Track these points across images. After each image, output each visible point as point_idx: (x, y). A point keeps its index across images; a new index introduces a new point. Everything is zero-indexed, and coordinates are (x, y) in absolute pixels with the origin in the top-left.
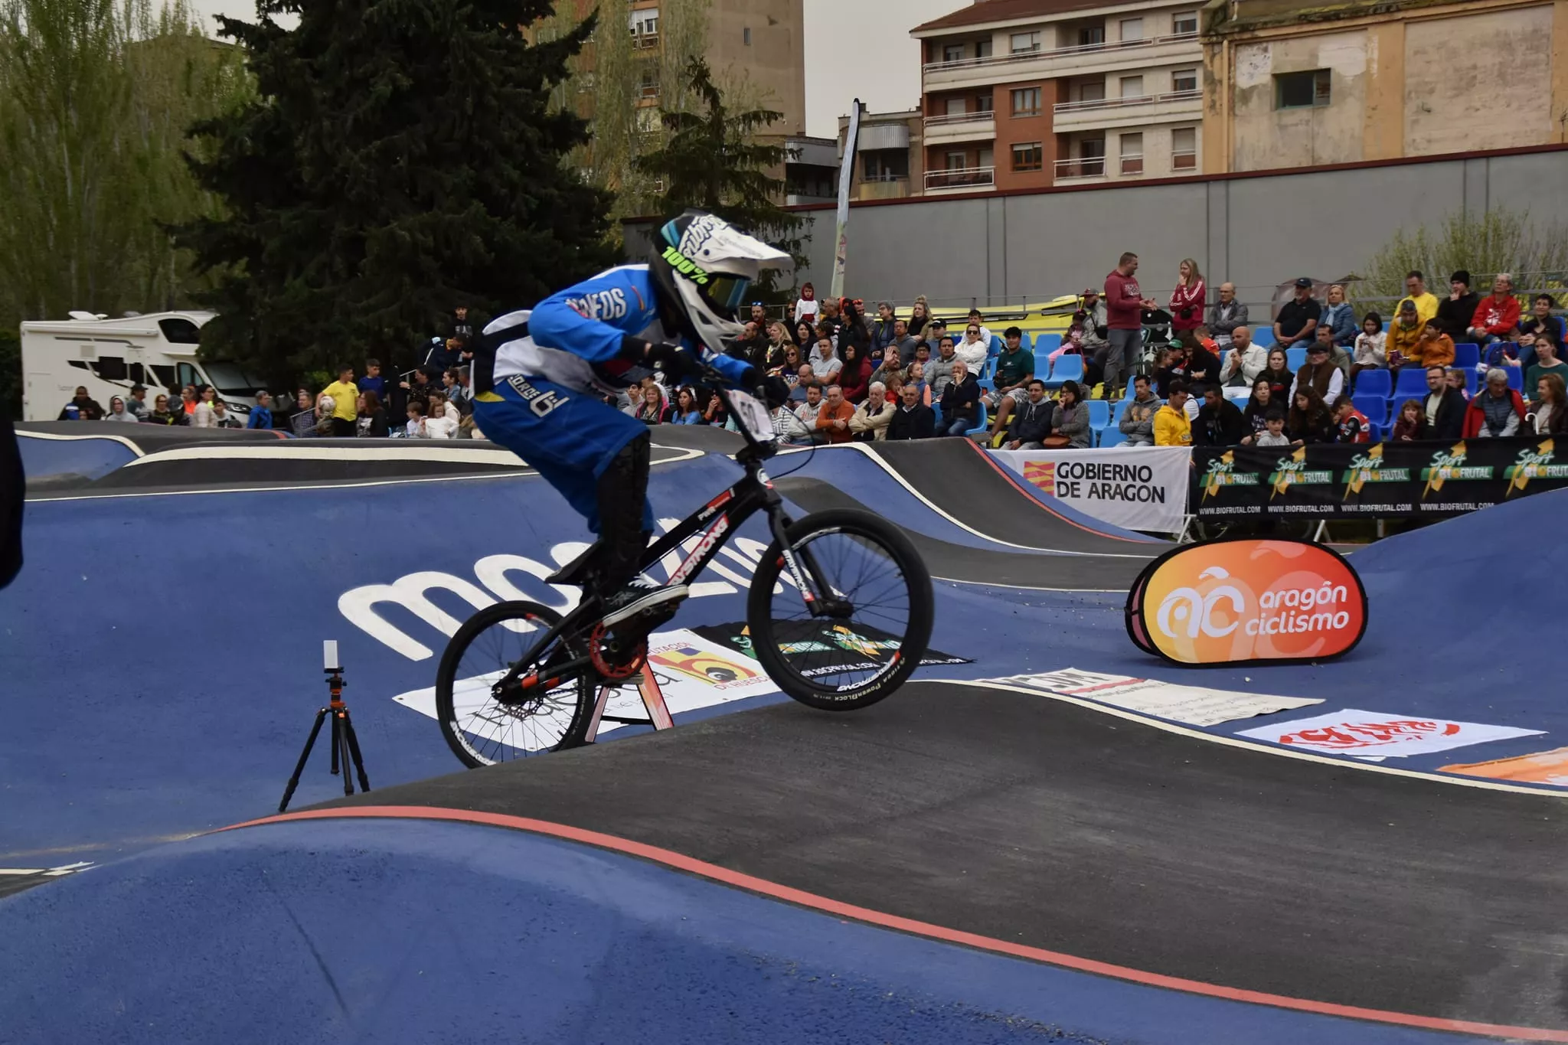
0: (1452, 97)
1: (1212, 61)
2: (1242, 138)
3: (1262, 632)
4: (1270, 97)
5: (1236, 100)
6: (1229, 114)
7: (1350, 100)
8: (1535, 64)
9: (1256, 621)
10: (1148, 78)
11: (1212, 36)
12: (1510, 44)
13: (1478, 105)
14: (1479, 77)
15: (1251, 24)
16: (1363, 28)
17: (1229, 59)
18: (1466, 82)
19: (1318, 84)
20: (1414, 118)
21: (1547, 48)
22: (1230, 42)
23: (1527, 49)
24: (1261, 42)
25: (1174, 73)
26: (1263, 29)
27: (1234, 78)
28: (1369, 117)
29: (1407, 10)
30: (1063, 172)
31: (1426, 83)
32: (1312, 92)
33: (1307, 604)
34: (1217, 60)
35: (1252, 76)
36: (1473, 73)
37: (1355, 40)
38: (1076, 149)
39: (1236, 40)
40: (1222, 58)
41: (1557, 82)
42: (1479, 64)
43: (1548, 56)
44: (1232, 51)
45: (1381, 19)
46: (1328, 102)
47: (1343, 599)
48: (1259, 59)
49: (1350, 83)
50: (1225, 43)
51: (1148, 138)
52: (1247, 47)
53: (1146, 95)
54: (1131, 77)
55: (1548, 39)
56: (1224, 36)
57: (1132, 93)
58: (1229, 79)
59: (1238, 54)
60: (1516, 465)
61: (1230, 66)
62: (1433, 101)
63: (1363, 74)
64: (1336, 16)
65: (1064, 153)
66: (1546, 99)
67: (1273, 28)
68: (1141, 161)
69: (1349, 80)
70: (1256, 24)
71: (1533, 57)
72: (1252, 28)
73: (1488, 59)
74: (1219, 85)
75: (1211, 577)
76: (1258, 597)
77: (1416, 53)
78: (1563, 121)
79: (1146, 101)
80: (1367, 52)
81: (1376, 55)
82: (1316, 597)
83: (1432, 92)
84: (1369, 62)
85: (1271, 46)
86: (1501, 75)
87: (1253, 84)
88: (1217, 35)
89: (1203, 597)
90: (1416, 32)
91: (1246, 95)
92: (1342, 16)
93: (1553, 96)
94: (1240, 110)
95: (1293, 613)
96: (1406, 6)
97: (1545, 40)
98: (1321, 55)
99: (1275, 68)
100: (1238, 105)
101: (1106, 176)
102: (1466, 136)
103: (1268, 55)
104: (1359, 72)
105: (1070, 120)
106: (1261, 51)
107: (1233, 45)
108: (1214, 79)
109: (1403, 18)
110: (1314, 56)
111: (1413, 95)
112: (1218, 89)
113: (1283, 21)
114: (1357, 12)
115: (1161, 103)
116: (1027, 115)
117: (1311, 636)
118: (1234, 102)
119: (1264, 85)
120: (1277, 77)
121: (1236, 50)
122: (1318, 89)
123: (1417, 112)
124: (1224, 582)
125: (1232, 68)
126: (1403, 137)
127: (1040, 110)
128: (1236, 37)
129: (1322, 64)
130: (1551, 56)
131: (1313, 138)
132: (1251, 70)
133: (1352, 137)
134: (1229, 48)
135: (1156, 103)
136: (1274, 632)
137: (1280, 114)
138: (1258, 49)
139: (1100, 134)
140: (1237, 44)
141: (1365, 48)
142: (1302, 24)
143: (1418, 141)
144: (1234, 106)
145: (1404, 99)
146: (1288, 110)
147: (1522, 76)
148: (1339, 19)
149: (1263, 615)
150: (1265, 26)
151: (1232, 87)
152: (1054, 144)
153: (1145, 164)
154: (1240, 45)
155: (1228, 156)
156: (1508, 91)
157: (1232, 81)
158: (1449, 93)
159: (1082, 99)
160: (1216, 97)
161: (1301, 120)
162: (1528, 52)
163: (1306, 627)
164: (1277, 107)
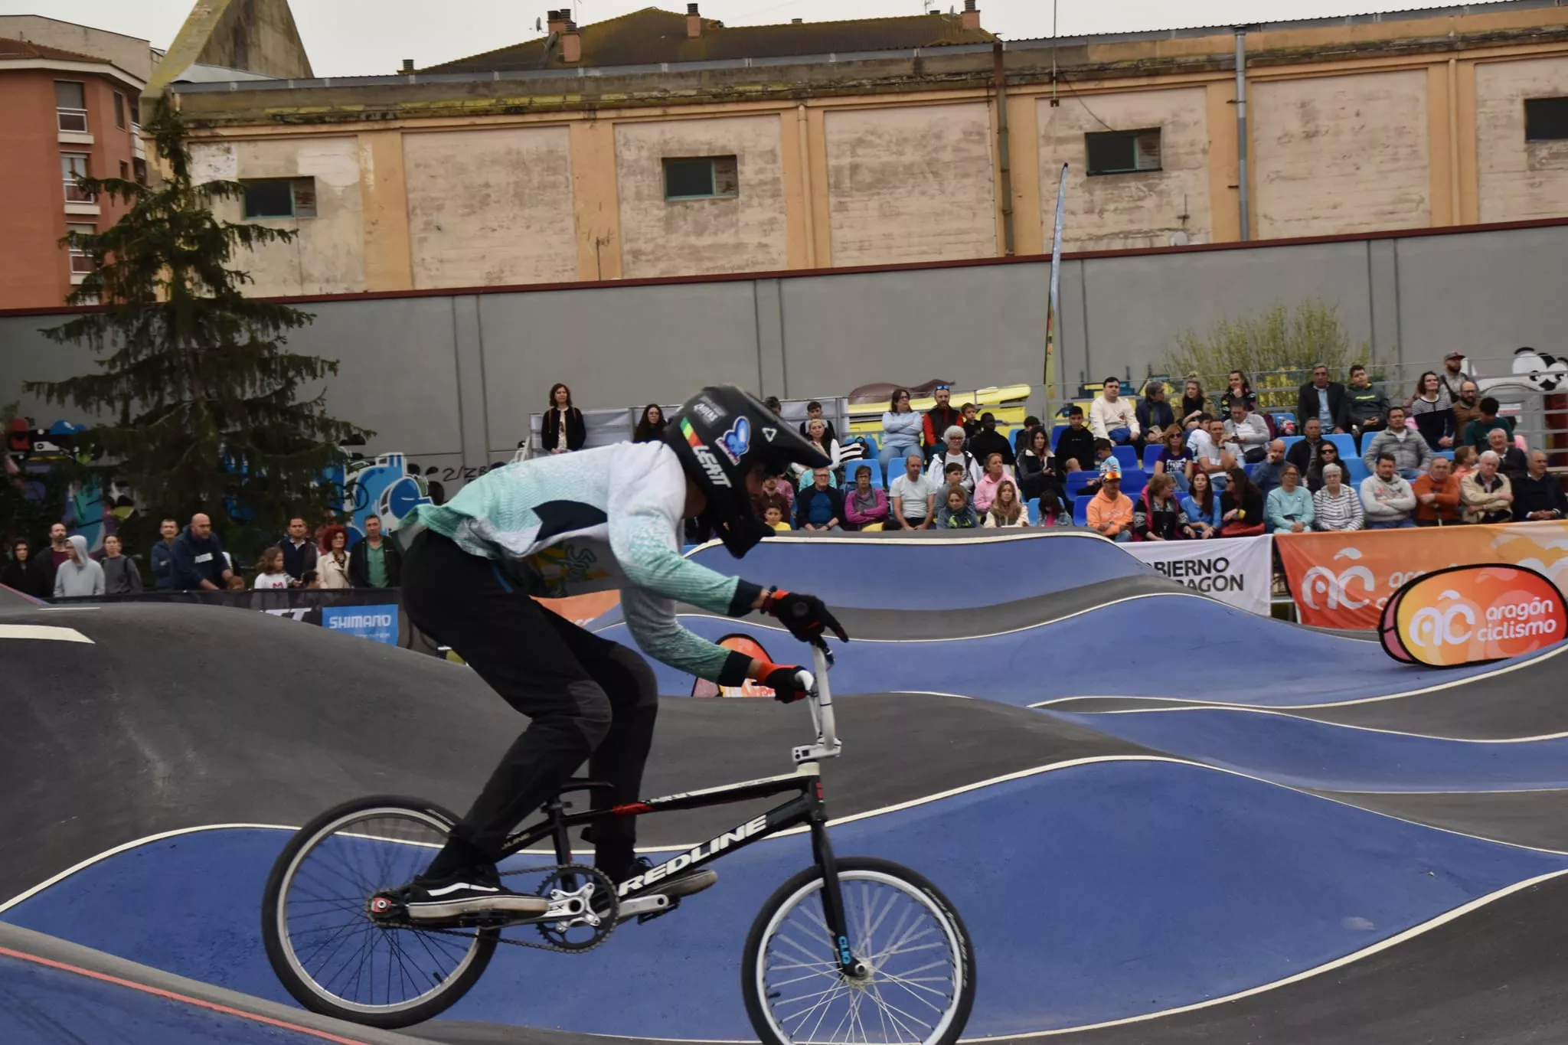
0: (465, 215)
4: (238, 203)
7: (342, 212)
8: (554, 186)
9: (1484, 630)
12: (524, 163)
13: (495, 225)
14: (494, 197)
15: (211, 121)
16: (354, 134)
18: (479, 201)
19: (298, 193)
20: (423, 235)
21: (566, 170)
23: (544, 170)
24: (222, 142)
26: (226, 127)
28: (370, 233)
29: (404, 119)
31: (433, 199)
32: (290, 202)
36: (485, 191)
37: (342, 148)
41: (580, 205)
42: (492, 182)
43: (567, 179)
45: (376, 126)
46: (315, 214)
47: (1551, 610)
48: (219, 160)
49: (339, 193)
52: (202, 147)
55: (566, 161)
62: (441, 219)
63: (354, 185)
64: (320, 119)
66: (569, 223)
67: (239, 126)
69: (339, 191)
70: (217, 121)
71: (552, 178)
72: (212, 125)
73: (500, 177)
75: (1447, 598)
76: (1485, 611)
77: (418, 166)
78: (597, 244)
80: (358, 161)
81: (371, 165)
83: (439, 208)
84: (363, 173)
85: (234, 146)
86: (518, 195)
90: (414, 143)
92: (327, 119)
93: (578, 219)
96: (405, 115)
97: (562, 162)
98: (300, 160)
99: (243, 171)
102: (483, 257)
103: (231, 156)
104: (349, 183)
106: (221, 152)
109: (402, 128)
110: (292, 161)
111: (418, 211)
113: (253, 120)
114: (346, 117)
120: (246, 181)
122: (297, 198)
123: (424, 230)
126: (411, 255)
128: (190, 133)
129: (303, 171)
130: (571, 179)
131: (299, 252)
132: (211, 171)
133: (349, 253)
136: (1500, 638)
138: (218, 149)
140: (190, 142)
141: (357, 156)
142: (278, 125)
143: (428, 261)
145: (409, 215)
146: (263, 220)
147: (540, 197)
148: (324, 122)
149: (1490, 625)
150: (229, 123)
154: (194, 143)
156: (527, 212)
158: (461, 211)
162: (546, 173)
164: (248, 217)
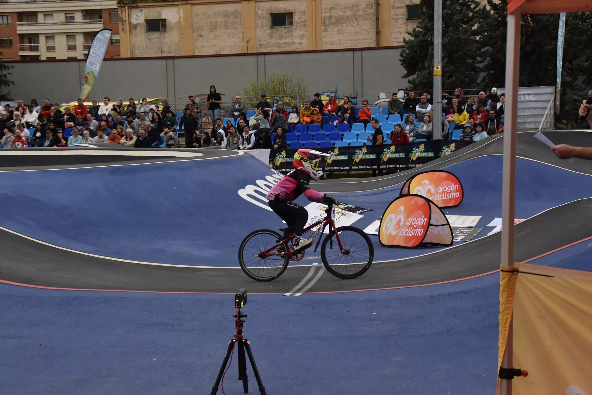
0: (209, 32)
1: (122, 13)
2: (135, 42)
3: (439, 199)
4: (144, 28)
5: (132, 28)
6: (129, 33)
7: (174, 31)
8: (236, 22)
9: (437, 196)
10: (55, 15)
11: (121, 4)
12: (228, 15)
13: (218, 35)
14: (218, 26)
16: (177, 5)
17: (128, 13)
18: (214, 27)
19: (161, 24)
20: (197, 38)
21: (240, 17)
22: (128, 7)
23: (234, 17)
24: (140, 8)
25: (65, 14)
26: (141, 3)
27: (130, 20)
28: (181, 37)
30: (22, 49)
31: (200, 27)
32: (159, 27)
33: (449, 190)
34: (124, 12)
35: (137, 20)
36: (216, 24)
37: (174, 10)
38: (26, 40)
39: (131, 6)
40: (125, 12)
41: (244, 29)
42: (218, 21)
43: (240, 20)
44: (129, 10)
45: (183, 3)
46: (166, 31)
47: (457, 189)
48: (139, 14)
49: (173, 25)
50: (127, 7)
51: (57, 38)
52: (134, 9)
53: (55, 21)
54: (48, 14)
55: (240, 14)
56: (126, 4)
57: (49, 20)
58: (129, 20)
59: (132, 11)
60: (384, 154)
61: (129, 16)
62: (203, 33)
63: (178, 22)
64: (167, 0)
65: (22, 42)
66: (241, 35)
67: (144, 3)
68: (54, 47)
69: (173, 23)
71: (236, 20)
73: (221, 20)
74: (125, 22)
75: (425, 183)
76: (437, 188)
77: (196, 16)
78: (247, 42)
79: (55, 24)
80: (179, 14)
81: (182, 16)
82: (451, 189)
83: (202, 30)
84: (180, 18)
85: (143, 9)
86: (225, 25)
87: (137, 22)
88: (123, 4)
89: (424, 189)
90: (195, 8)
91: (135, 27)
93: (243, 34)
94: (134, 32)
95: (446, 193)
98: (162, 14)
99: (146, 17)
100: (133, 30)
101: (40, 52)
102: (215, 46)
103: (143, 12)
104: (176, 21)
105: (23, 29)
106: (140, 11)
107: (130, 8)
108: (123, 20)
109: (191, 3)
110: (160, 14)
111: (196, 30)
112: (125, 23)
113: (148, 1)
115: (62, 25)
116: (5, 26)
117: (451, 199)
118: (131, 29)
119: (142, 23)
120: (147, 21)
121: (131, 10)
122: (162, 26)
123: (198, 36)
124: (428, 185)
125: (130, 16)
126: (193, 44)
127: (10, 24)
128: (131, 5)
129: (163, 17)
130: (242, 20)
131: (161, 44)
132: (137, 17)
133: (175, 44)
134: (128, 9)
135: (59, 25)
136: (442, 199)
137: (148, 34)
138: (139, 10)
139: (37, 35)
140: (131, 8)
141: (178, 12)
142: (155, 2)
143: (199, 46)
144: (131, 30)
145: (193, 32)
146: (151, 33)
147: (232, 26)
148: (168, 2)
149: (439, 194)
151: (130, 23)
152: (17, 38)
153: (56, 48)
154: (132, 8)
155: (130, 49)
156: (228, 31)
157: (130, 21)
158: (209, 30)
159: (28, 21)
160: (124, 27)
161: (156, 37)
163: (450, 197)
164: (147, 32)
